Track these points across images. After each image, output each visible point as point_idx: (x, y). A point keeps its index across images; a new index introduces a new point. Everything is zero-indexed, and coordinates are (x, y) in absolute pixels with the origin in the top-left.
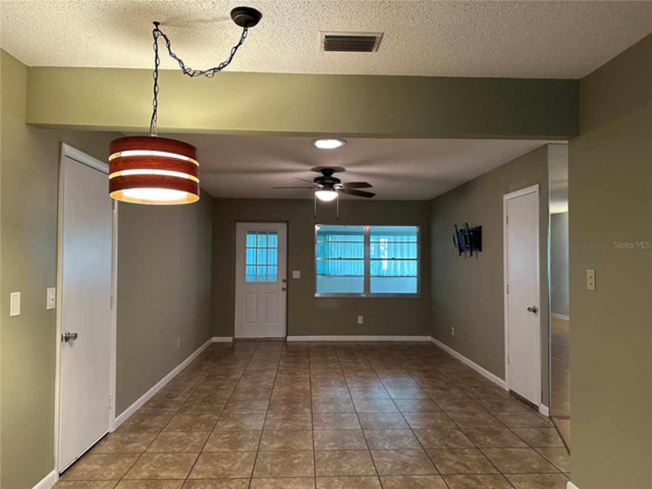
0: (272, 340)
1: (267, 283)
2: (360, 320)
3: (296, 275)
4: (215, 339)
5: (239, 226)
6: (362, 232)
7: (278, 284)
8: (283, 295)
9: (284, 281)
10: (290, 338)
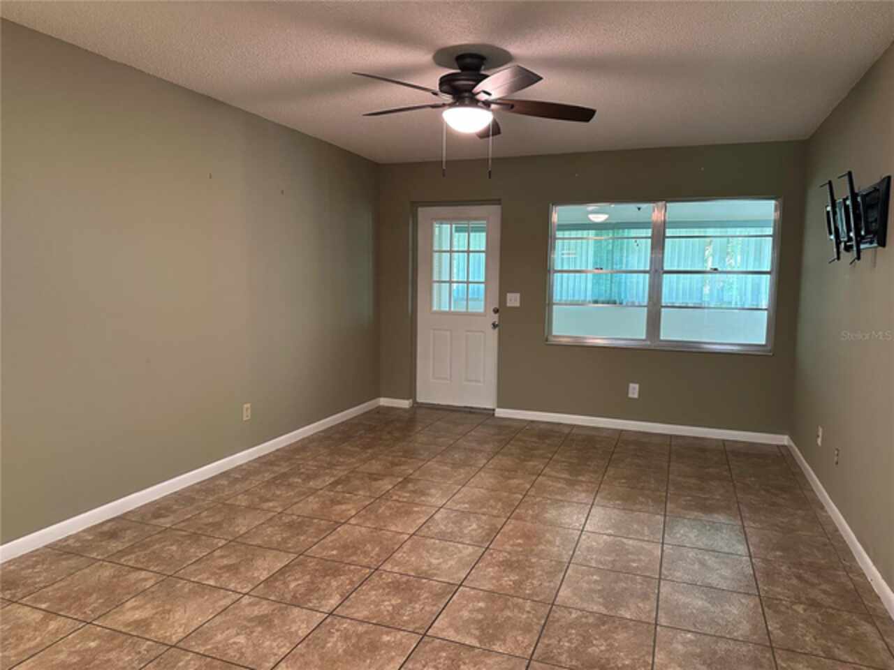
0: (473, 410)
1: (467, 314)
2: (634, 390)
3: (514, 300)
4: (384, 402)
5: (422, 211)
6: (649, 223)
7: (485, 316)
8: (493, 336)
9: (496, 311)
10: (501, 413)
